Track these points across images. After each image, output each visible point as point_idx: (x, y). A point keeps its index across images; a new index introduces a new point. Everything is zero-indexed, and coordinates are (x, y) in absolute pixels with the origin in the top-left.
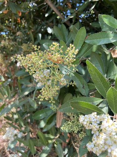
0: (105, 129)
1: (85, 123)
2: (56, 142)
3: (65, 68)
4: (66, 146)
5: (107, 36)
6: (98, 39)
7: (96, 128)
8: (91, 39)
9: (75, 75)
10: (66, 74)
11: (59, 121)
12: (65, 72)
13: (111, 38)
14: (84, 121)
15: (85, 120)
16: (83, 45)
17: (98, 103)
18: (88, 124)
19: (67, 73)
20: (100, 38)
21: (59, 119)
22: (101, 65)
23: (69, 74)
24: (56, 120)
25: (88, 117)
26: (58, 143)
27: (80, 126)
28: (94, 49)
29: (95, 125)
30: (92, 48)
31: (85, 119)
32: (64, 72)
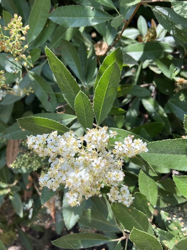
0: (61, 150)
1: (36, 147)
2: (11, 193)
3: (11, 62)
4: (30, 196)
5: (86, 15)
6: (70, 16)
7: (54, 153)
8: (58, 16)
9: (36, 79)
10: (14, 72)
11: (11, 158)
12: (12, 68)
13: (91, 19)
14: (34, 144)
15: (36, 143)
16: (46, 25)
17: (69, 122)
18: (41, 149)
19: (14, 70)
20: (74, 16)
21: (13, 155)
22: (76, 63)
23: (17, 72)
24: (5, 156)
25: (42, 138)
26: (14, 192)
27: (42, 160)
28: (68, 36)
29: (51, 148)
30: (65, 35)
31: (37, 140)
32: (10, 68)
